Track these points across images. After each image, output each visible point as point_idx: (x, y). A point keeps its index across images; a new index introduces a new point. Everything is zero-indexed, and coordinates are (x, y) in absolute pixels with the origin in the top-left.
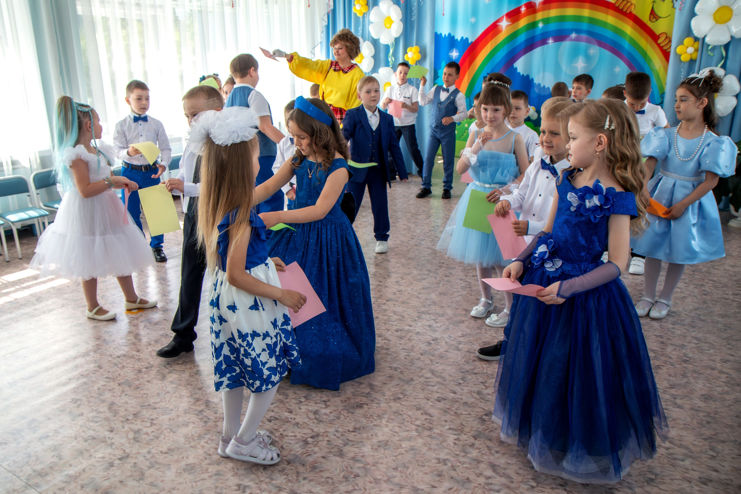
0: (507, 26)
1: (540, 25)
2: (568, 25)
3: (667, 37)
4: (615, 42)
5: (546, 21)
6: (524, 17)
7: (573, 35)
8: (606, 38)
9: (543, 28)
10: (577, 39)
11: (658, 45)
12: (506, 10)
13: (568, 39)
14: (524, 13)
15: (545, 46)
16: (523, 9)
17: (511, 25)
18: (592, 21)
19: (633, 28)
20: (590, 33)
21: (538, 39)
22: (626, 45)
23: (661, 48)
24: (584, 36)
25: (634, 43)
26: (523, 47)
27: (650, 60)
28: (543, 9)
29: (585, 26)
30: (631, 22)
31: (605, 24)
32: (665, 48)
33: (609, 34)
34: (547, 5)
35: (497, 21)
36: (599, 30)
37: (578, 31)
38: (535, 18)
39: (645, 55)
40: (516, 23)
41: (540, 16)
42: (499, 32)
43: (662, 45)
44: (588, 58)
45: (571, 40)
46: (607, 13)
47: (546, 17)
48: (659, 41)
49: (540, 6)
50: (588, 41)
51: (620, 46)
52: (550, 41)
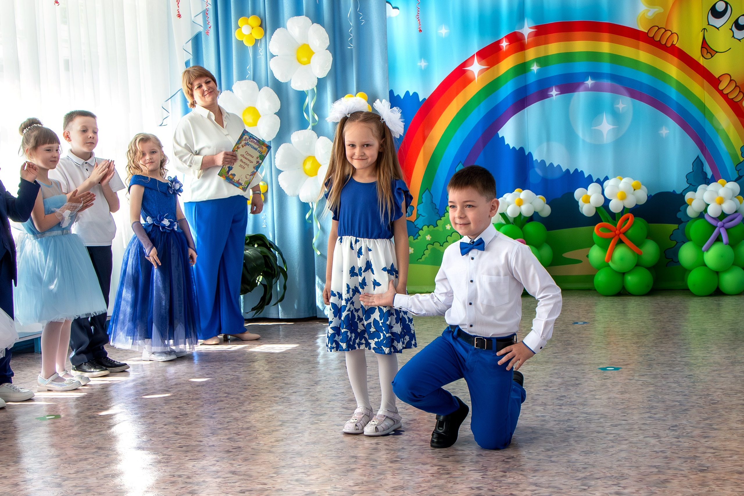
0: (481, 72)
1: (535, 68)
2: (580, 67)
3: (731, 80)
4: (656, 91)
5: (543, 61)
6: (506, 57)
7: (590, 82)
8: (641, 83)
9: (539, 72)
10: (596, 88)
11: (721, 92)
12: (475, 47)
13: (582, 87)
14: (506, 51)
15: (546, 100)
16: (504, 44)
17: (488, 69)
18: (615, 59)
19: (679, 68)
20: (615, 77)
21: (533, 90)
22: (673, 94)
23: (725, 97)
24: (606, 82)
25: (683, 89)
26: (510, 103)
27: (712, 116)
28: (537, 44)
29: (606, 68)
30: (676, 60)
31: (636, 63)
32: (731, 97)
33: (644, 78)
34: (543, 37)
35: (464, 64)
36: (627, 73)
37: (596, 75)
38: (524, 57)
39: (702, 107)
40: (495, 66)
41: (531, 54)
42: (469, 81)
43: (725, 92)
44: (617, 117)
45: (587, 89)
46: (638, 48)
47: (542, 55)
48: (721, 87)
49: (531, 39)
50: (614, 91)
51: (665, 96)
52: (554, 92)
